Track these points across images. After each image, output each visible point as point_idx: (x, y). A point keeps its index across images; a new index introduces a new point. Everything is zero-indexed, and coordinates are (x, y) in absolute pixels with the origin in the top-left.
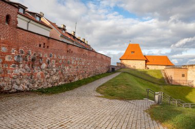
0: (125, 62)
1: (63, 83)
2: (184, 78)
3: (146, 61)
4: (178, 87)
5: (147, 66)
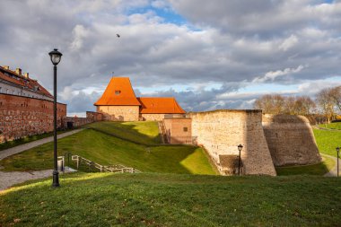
0: (104, 109)
2: (187, 134)
3: (140, 107)
5: (143, 115)
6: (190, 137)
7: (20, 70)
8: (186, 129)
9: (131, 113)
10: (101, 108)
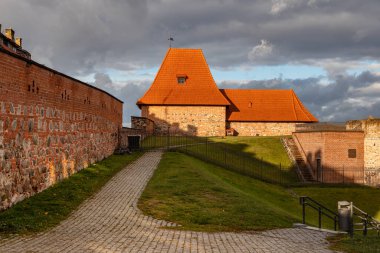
0: (158, 112)
1: (21, 197)
2: (354, 162)
4: (341, 190)
5: (233, 126)
6: (362, 169)
7: (13, 32)
8: (352, 154)
9: (211, 120)
10: (152, 110)
